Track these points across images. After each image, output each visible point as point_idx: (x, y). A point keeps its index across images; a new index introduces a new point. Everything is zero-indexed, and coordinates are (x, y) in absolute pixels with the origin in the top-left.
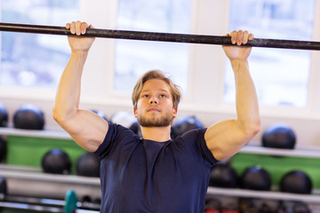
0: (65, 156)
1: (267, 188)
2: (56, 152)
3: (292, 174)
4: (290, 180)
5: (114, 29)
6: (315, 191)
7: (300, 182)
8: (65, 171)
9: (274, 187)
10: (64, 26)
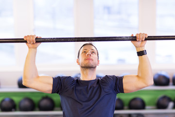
0: (12, 101)
1: (122, 108)
2: (7, 100)
3: (134, 99)
4: (134, 103)
5: (53, 37)
6: (147, 107)
7: (139, 104)
8: (13, 110)
9: (126, 107)
10: (23, 38)
